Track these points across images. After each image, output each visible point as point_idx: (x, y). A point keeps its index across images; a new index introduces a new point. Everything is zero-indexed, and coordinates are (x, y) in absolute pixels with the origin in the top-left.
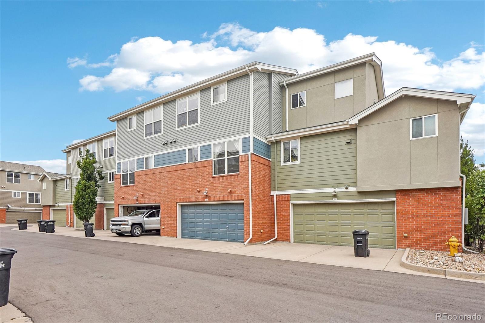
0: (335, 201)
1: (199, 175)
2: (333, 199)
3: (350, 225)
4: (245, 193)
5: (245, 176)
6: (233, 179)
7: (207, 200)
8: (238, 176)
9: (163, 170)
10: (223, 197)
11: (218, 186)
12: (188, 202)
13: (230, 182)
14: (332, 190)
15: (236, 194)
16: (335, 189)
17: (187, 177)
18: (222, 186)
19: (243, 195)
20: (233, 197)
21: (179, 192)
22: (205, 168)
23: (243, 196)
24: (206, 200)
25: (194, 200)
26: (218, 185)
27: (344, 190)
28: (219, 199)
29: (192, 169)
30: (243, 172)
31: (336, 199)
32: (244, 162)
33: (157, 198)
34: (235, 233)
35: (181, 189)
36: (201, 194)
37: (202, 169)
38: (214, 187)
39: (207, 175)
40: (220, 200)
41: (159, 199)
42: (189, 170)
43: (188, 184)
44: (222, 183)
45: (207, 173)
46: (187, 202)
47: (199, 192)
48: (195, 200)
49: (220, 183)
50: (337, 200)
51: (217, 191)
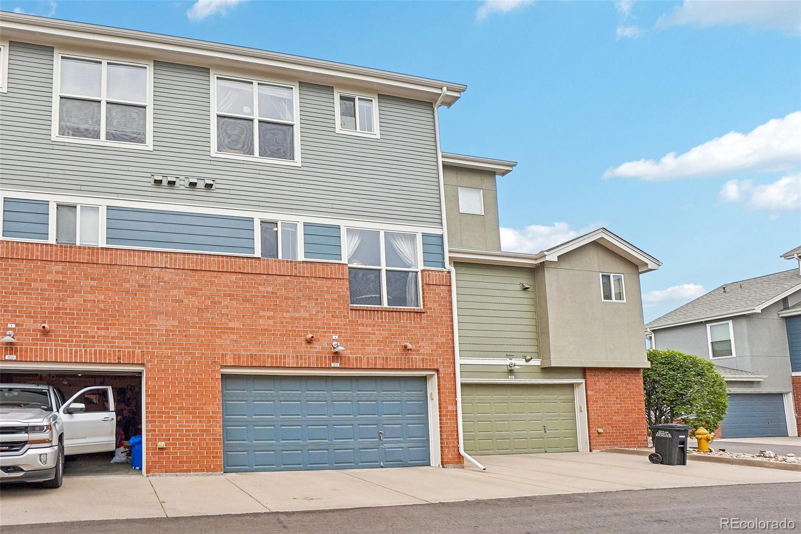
0: (511, 380)
1: (310, 298)
2: (509, 377)
3: (525, 419)
4: (441, 355)
5: (438, 317)
6: (411, 320)
7: (338, 365)
8: (423, 315)
9: (161, 261)
10: (386, 362)
11: (370, 333)
12: (272, 367)
13: (403, 327)
14: (508, 362)
15: (419, 355)
16: (511, 361)
17: (264, 297)
18: (381, 334)
19: (437, 359)
20: (412, 361)
21: (234, 337)
22: (329, 283)
23: (437, 363)
24: (333, 365)
25: (291, 362)
26: (370, 330)
27: (523, 362)
28: (375, 364)
29: (282, 278)
30: (434, 309)
31: (513, 377)
32: (435, 287)
33: (129, 347)
34: (402, 445)
35: (242, 329)
36: (315, 348)
37: (319, 282)
38: (357, 333)
39: (333, 300)
40: (378, 367)
41: (138, 351)
42: (270, 278)
43: (269, 318)
44: (381, 326)
45: (335, 296)
46: (264, 367)
47: (309, 341)
48: (298, 363)
49: (374, 326)
50: (515, 378)
51: (369, 345)
